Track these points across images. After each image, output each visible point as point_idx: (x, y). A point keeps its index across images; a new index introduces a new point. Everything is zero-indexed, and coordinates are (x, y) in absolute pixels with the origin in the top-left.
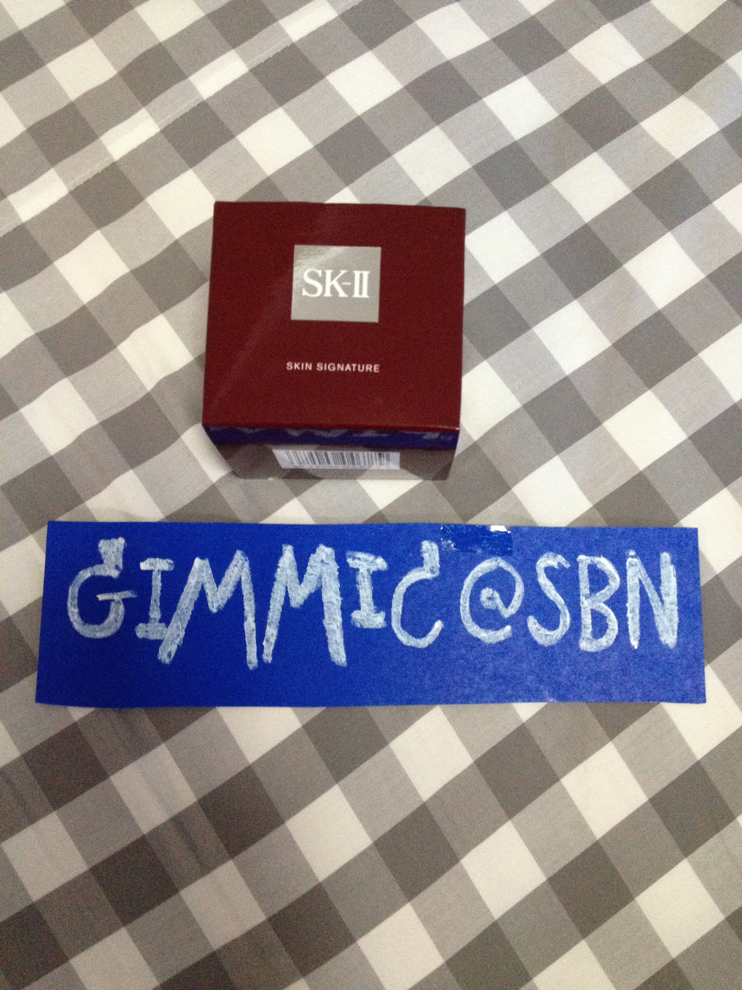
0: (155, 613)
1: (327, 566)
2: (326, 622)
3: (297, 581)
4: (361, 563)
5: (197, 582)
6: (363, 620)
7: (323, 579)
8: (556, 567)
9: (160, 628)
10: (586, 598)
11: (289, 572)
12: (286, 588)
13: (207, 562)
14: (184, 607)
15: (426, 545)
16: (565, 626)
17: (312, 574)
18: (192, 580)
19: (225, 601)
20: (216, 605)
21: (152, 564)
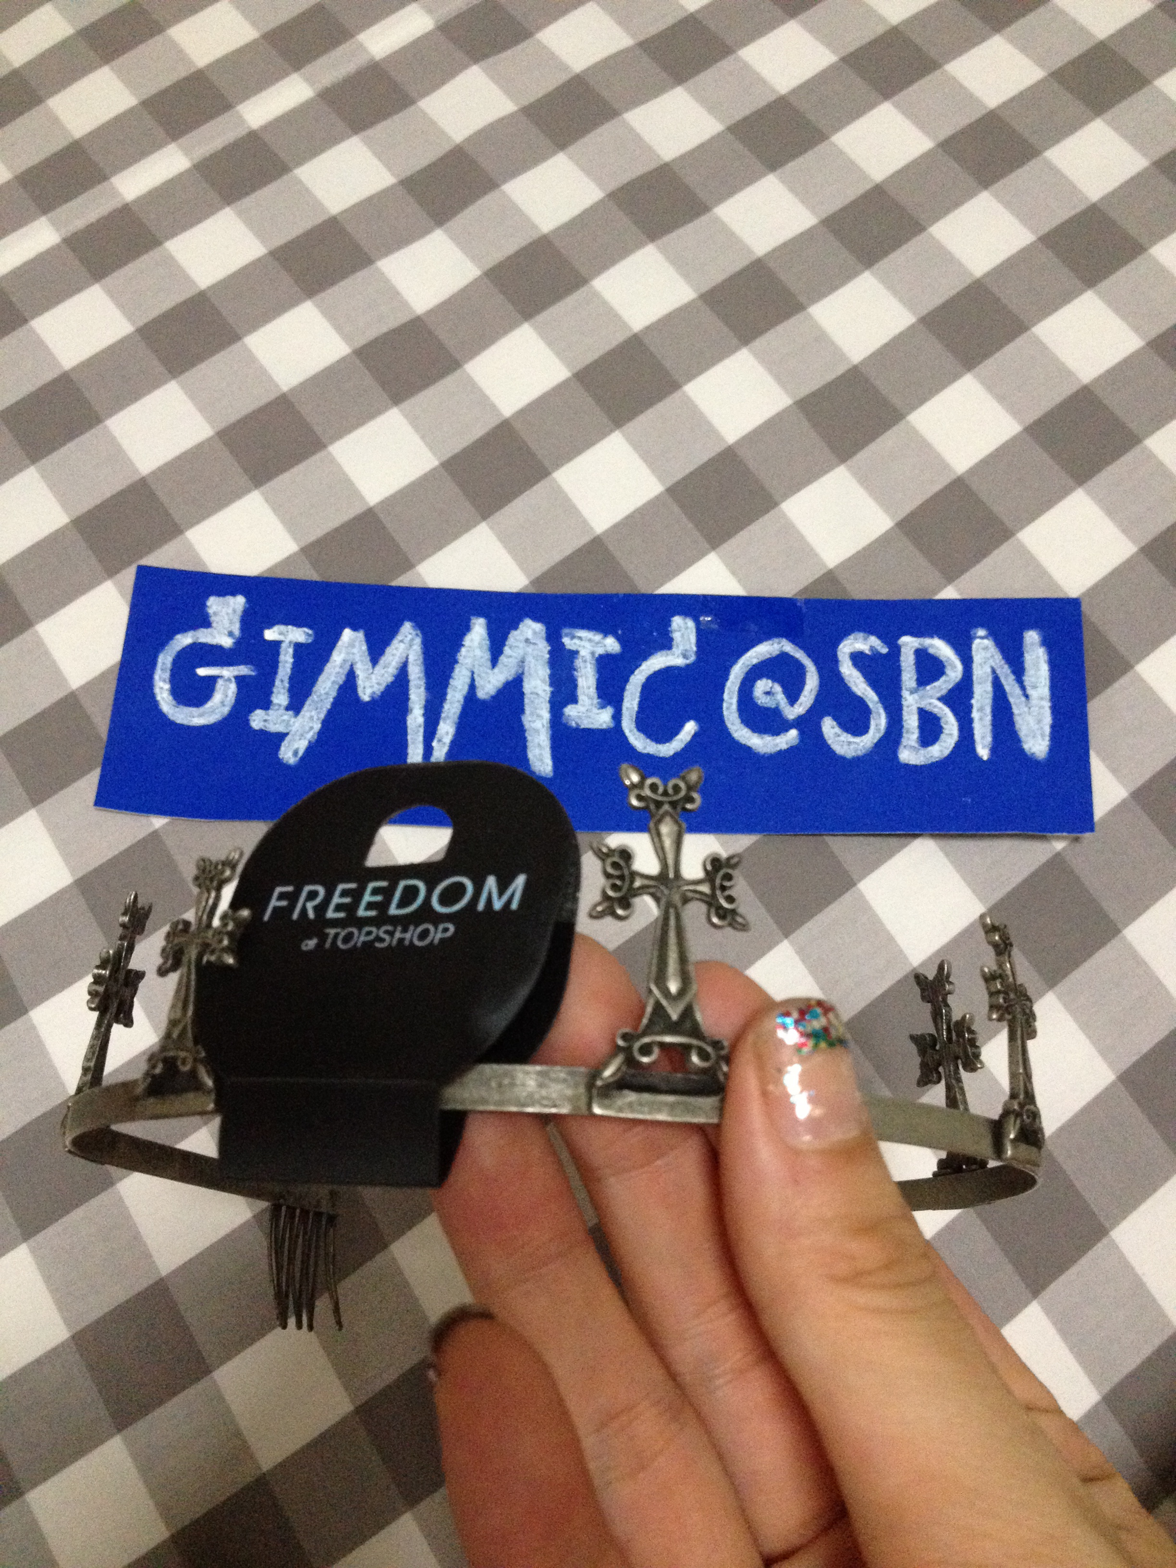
0: (280, 697)
1: (532, 646)
2: (528, 720)
3: (489, 664)
4: (583, 643)
5: (345, 661)
6: (579, 717)
7: (526, 664)
8: (867, 652)
9: (285, 717)
10: (912, 693)
11: (478, 653)
12: (473, 673)
13: (360, 635)
14: (323, 692)
15: (677, 622)
16: (878, 730)
17: (511, 657)
18: (338, 657)
19: (382, 688)
20: (369, 691)
21: (281, 633)
